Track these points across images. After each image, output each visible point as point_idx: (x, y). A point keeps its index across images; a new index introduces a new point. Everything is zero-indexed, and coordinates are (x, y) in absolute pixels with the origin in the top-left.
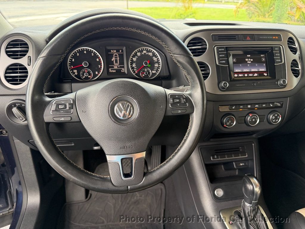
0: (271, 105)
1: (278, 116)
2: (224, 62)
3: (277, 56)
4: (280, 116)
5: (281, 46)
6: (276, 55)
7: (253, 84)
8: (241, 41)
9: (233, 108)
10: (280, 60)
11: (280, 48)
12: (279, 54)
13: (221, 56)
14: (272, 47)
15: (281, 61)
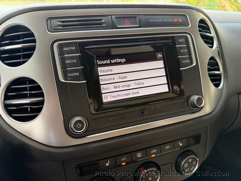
0: (181, 144)
1: (192, 161)
2: (77, 74)
3: (183, 54)
4: (198, 159)
5: (188, 36)
6: (182, 51)
7: (143, 113)
8: (114, 29)
9: (107, 164)
10: (188, 61)
11: (186, 38)
12: (186, 50)
13: (68, 62)
14: (173, 38)
15: (192, 63)
